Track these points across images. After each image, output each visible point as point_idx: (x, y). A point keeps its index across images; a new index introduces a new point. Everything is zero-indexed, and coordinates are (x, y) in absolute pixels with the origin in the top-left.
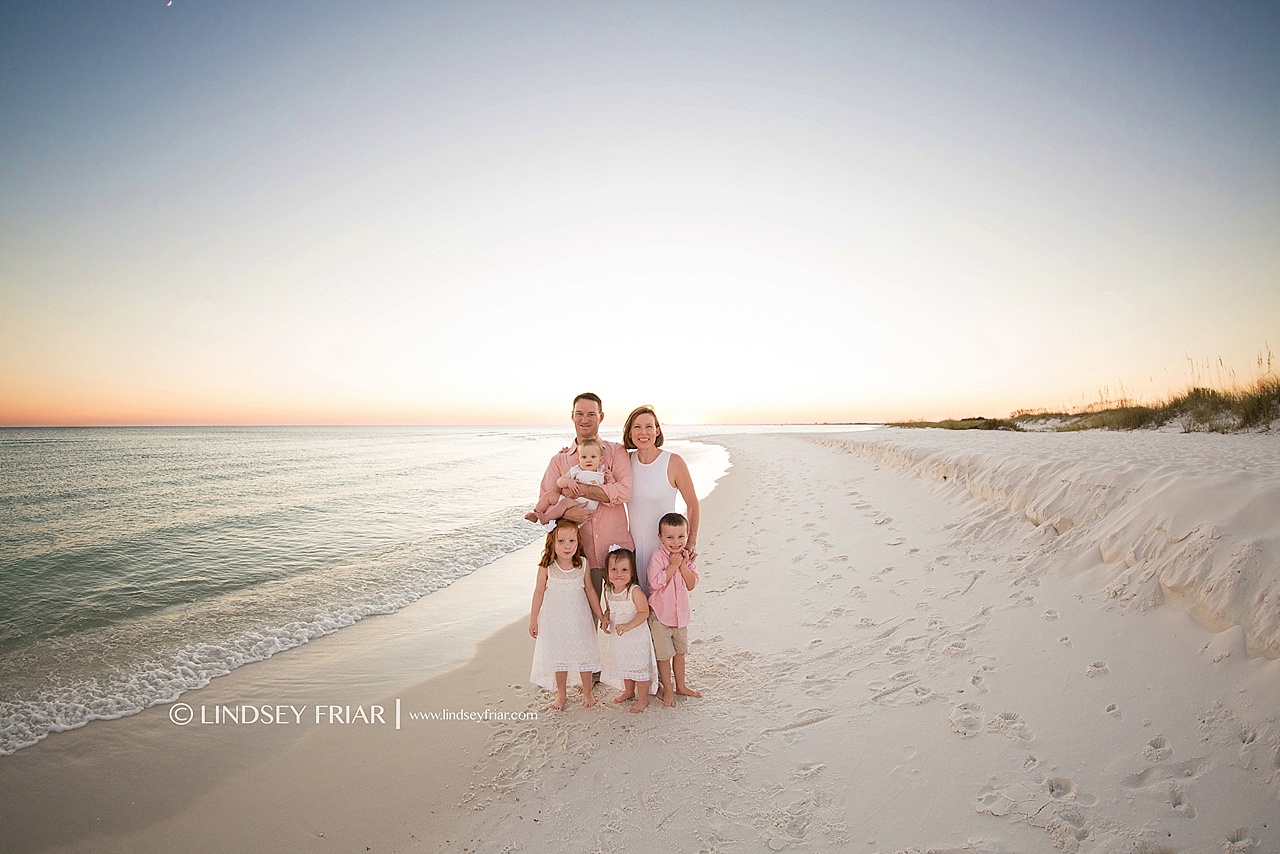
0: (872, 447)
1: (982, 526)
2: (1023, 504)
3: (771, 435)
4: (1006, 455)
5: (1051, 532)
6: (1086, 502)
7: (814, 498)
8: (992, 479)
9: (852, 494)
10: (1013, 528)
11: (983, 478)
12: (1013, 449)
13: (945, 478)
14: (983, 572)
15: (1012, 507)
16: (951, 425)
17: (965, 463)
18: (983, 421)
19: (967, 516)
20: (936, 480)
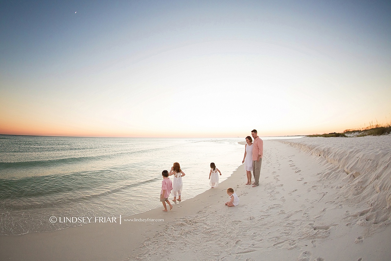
0: (299, 144)
1: (329, 174)
2: (344, 166)
3: (270, 140)
4: (339, 147)
5: (352, 176)
6: (365, 165)
7: (278, 162)
8: (334, 156)
9: (290, 161)
10: (339, 175)
11: (331, 156)
12: (342, 145)
13: (320, 155)
14: (327, 193)
15: (340, 167)
16: (325, 136)
17: (326, 150)
18: (335, 134)
19: (325, 170)
20: (317, 156)
